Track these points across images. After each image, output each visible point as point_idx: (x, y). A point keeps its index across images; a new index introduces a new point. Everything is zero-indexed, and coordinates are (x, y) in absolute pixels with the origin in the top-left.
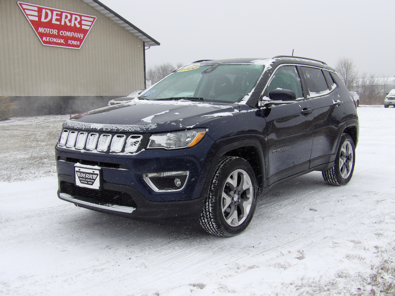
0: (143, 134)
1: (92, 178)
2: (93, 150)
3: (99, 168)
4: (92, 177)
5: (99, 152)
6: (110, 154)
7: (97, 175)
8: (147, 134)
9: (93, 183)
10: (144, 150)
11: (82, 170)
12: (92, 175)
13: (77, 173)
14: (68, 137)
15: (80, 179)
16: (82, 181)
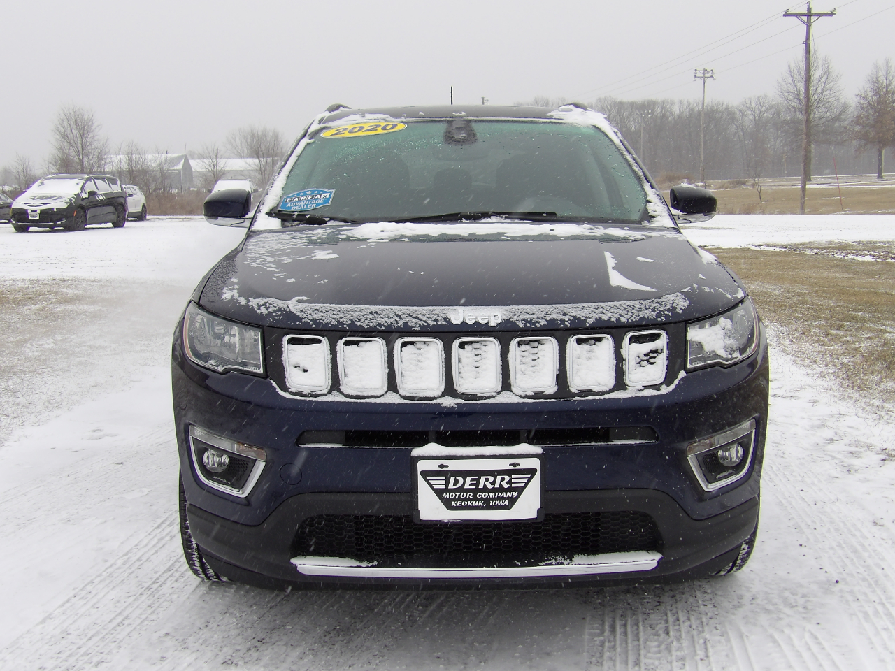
0: (665, 326)
1: (506, 486)
2: (494, 394)
3: (538, 449)
4: (509, 482)
5: (527, 397)
6: (576, 398)
7: (532, 472)
8: (677, 325)
9: (512, 501)
10: (682, 374)
11: (453, 466)
12: (507, 478)
13: (428, 478)
14: (334, 361)
15: (445, 496)
16: (453, 504)
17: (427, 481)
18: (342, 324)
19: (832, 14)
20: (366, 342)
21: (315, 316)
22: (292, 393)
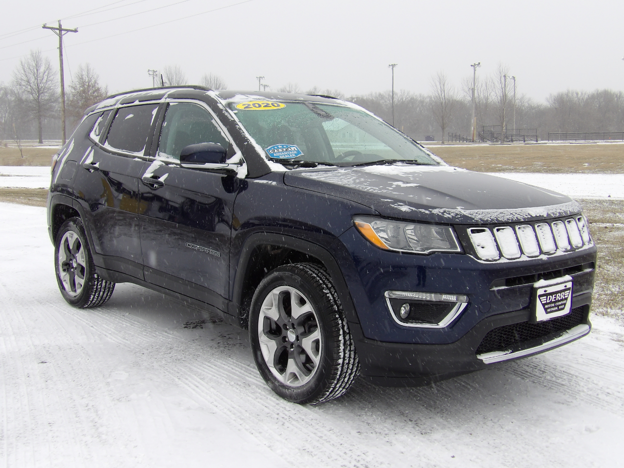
1: (563, 298)
3: (571, 277)
5: (564, 252)
7: (570, 289)
9: (565, 305)
11: (550, 290)
12: (564, 294)
13: (541, 298)
14: (495, 240)
15: (546, 306)
16: (548, 310)
17: (540, 300)
18: (493, 220)
19: (76, 31)
20: (503, 229)
21: (479, 217)
22: (484, 260)
